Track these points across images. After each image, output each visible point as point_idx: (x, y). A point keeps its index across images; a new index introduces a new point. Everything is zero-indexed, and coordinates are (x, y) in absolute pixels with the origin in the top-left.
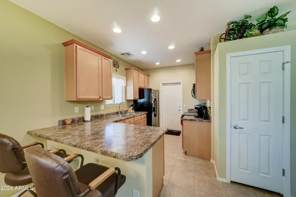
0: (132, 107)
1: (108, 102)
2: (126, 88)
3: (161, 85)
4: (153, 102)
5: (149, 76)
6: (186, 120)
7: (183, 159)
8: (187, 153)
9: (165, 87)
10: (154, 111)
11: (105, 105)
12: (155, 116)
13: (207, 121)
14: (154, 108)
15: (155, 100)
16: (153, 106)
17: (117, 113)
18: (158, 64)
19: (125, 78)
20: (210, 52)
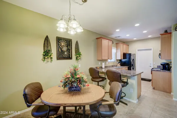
0: (119, 64)
1: (109, 60)
2: (116, 53)
3: (137, 51)
4: (132, 61)
5: (128, 45)
6: (154, 70)
7: (152, 90)
8: (155, 89)
9: (139, 52)
10: (133, 66)
11: (108, 62)
12: (133, 69)
13: (168, 71)
14: (133, 64)
15: (133, 59)
16: (132, 63)
17: (113, 66)
18: (135, 39)
19: (116, 48)
20: (171, 33)
